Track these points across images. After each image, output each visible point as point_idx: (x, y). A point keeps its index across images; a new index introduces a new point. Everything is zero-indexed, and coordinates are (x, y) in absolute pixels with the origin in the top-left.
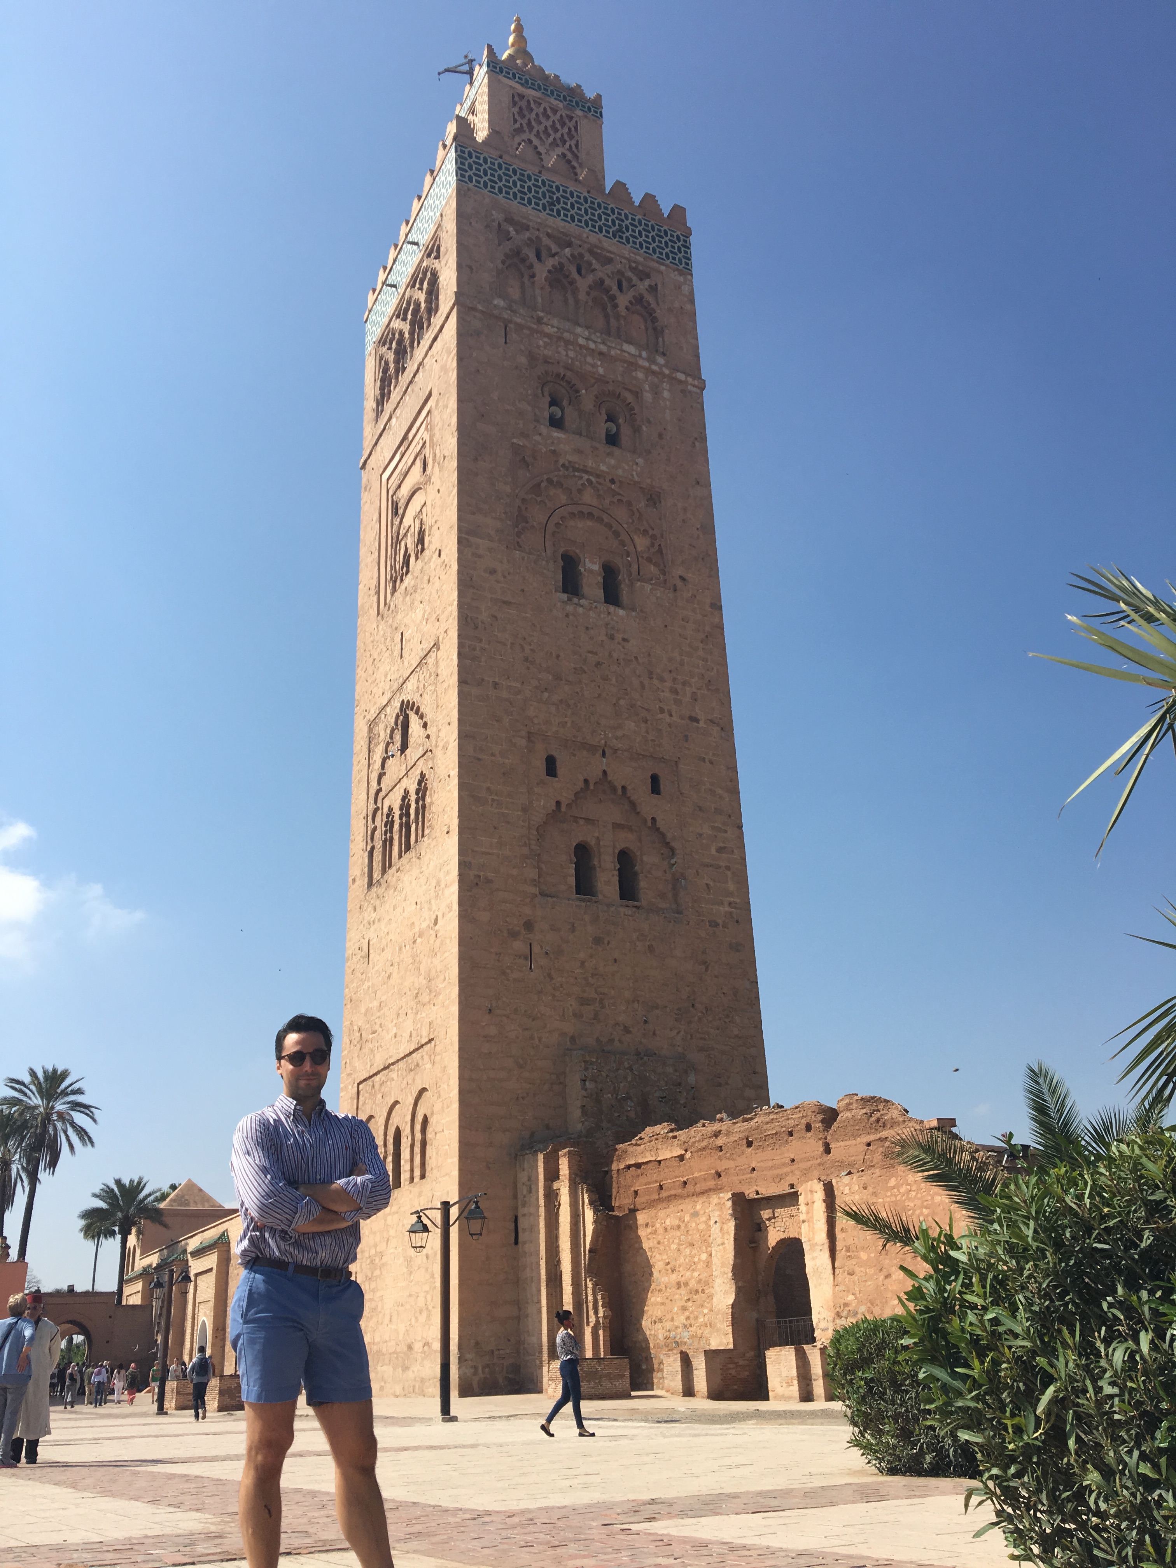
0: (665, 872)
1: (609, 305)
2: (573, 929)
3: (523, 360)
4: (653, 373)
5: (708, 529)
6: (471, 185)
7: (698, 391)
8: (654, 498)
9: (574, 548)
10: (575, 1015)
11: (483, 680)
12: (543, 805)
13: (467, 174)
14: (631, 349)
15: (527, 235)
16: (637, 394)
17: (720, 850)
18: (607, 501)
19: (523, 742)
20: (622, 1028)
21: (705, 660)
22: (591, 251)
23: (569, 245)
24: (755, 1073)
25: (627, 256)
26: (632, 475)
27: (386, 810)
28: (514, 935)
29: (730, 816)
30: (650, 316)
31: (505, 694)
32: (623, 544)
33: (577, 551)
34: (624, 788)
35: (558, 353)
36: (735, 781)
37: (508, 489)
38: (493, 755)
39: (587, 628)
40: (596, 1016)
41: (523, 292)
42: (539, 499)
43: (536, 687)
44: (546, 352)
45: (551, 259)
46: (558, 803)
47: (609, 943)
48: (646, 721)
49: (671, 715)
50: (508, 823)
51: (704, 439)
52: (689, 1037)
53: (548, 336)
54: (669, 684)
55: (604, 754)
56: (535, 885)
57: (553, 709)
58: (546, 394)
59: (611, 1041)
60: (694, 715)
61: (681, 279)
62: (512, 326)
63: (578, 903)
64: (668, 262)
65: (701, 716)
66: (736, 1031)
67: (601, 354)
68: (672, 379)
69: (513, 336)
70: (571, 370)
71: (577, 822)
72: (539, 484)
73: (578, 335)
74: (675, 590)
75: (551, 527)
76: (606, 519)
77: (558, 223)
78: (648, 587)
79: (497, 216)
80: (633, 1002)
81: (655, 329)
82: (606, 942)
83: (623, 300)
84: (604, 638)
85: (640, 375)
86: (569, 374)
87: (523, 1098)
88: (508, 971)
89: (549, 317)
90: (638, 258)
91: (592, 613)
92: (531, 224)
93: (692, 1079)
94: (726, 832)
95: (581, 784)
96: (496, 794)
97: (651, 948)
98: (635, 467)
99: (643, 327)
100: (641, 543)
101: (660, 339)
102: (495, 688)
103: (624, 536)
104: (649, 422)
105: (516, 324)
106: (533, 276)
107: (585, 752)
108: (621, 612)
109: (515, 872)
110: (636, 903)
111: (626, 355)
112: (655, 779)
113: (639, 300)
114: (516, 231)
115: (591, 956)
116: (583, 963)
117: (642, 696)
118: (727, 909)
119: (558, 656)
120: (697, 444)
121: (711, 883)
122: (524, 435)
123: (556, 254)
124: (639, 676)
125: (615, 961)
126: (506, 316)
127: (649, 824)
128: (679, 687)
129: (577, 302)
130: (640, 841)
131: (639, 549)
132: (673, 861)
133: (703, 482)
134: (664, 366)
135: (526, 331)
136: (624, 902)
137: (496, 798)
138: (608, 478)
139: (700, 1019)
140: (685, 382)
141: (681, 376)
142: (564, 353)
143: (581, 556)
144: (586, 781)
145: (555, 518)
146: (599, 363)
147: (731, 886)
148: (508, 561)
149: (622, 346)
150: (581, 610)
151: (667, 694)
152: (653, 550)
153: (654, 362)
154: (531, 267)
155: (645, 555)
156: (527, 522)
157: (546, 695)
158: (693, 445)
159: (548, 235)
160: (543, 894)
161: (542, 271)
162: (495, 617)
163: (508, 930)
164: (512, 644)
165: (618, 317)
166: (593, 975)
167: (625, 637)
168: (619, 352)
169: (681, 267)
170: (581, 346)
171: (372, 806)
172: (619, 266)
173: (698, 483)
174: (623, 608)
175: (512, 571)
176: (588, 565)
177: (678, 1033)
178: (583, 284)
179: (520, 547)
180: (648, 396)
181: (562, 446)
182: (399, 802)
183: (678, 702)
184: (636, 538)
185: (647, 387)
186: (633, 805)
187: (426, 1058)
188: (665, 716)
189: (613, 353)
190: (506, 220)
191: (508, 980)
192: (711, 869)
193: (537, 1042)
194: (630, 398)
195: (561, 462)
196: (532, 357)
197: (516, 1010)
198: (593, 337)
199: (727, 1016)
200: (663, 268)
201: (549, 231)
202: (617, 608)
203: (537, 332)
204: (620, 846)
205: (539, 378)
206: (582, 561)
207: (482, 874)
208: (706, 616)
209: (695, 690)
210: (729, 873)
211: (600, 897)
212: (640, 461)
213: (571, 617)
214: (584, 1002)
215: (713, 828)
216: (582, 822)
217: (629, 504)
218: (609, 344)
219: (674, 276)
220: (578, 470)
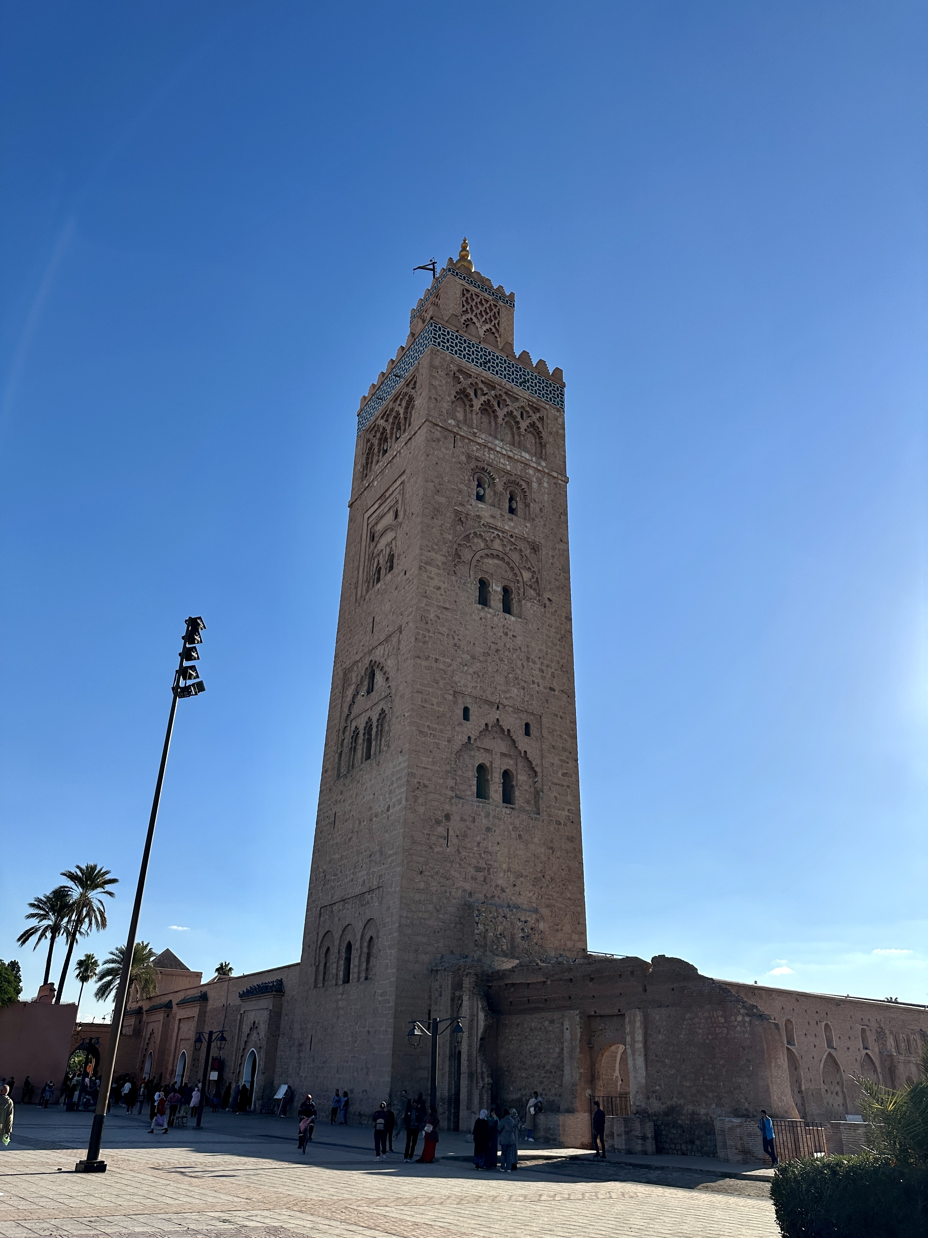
0: (530, 786)
1: (515, 427)
2: (474, 821)
3: (463, 458)
4: (539, 470)
5: (566, 570)
6: (439, 348)
7: (564, 484)
8: (535, 548)
9: (486, 576)
10: (472, 878)
11: (429, 656)
12: (460, 739)
13: (437, 341)
14: (527, 456)
15: (470, 381)
16: (529, 484)
17: (564, 775)
18: (508, 549)
19: (451, 698)
20: (500, 888)
21: (560, 652)
22: (506, 393)
23: (494, 388)
24: (579, 923)
25: (527, 398)
26: (524, 534)
27: (353, 728)
28: (438, 822)
29: (571, 753)
30: (538, 435)
31: (442, 666)
32: (515, 575)
33: (488, 578)
34: (509, 730)
35: (484, 455)
36: (574, 730)
37: (450, 537)
38: (432, 705)
39: (492, 627)
40: (485, 880)
41: (465, 415)
42: (468, 545)
43: (461, 663)
44: (477, 454)
45: (483, 397)
46: (469, 738)
47: (495, 831)
48: (524, 689)
49: (539, 686)
50: (439, 748)
51: (566, 515)
52: (540, 897)
53: (479, 444)
54: (538, 666)
55: (498, 707)
56: (453, 791)
57: (469, 677)
58: (476, 479)
59: (493, 897)
60: (552, 686)
61: (558, 414)
62: (458, 437)
63: (478, 804)
64: (551, 403)
65: (557, 688)
66: (569, 895)
67: (509, 457)
68: (548, 474)
69: (460, 444)
70: (491, 466)
71: (479, 750)
72: (468, 536)
73: (496, 445)
74: (545, 607)
75: (474, 563)
76: (507, 559)
77: (488, 375)
78: (529, 604)
79: (453, 368)
80: (508, 871)
81: (541, 443)
82: (493, 831)
83: (524, 425)
84: (502, 634)
85: (531, 472)
86: (490, 468)
87: (438, 932)
88: (434, 846)
89: (480, 433)
90: (534, 399)
91: (495, 618)
92: (472, 374)
93: (542, 926)
94: (568, 763)
95: (483, 726)
96: (433, 730)
97: (520, 836)
98: (525, 528)
99: (533, 442)
100: (527, 575)
101: (544, 450)
102: (436, 662)
103: (516, 571)
104: (535, 501)
105: (461, 435)
106: (472, 406)
107: (487, 706)
108: (513, 619)
109: (441, 781)
110: (512, 806)
111: (524, 459)
112: (527, 725)
113: (533, 425)
114: (464, 378)
115: (484, 839)
116: (479, 843)
117: (522, 673)
118: (567, 813)
119: (474, 644)
120: (562, 516)
121: (558, 796)
122: (462, 504)
123: (487, 393)
124: (521, 660)
125: (498, 844)
126: (455, 431)
127: (523, 755)
128: (544, 668)
129: (496, 424)
130: (517, 765)
131: (525, 579)
132: (536, 780)
133: (564, 540)
134: (545, 467)
135: (466, 441)
136: (505, 805)
137: (432, 732)
138: (510, 534)
139: (547, 886)
140: (557, 478)
141: (555, 474)
142: (488, 455)
143: (491, 583)
144: (486, 725)
145: (477, 557)
146: (508, 463)
147: (569, 799)
148: (448, 582)
149: (521, 453)
150: (489, 616)
151: (537, 672)
152: (533, 580)
153: (539, 464)
154: (471, 400)
155: (529, 584)
156: (460, 559)
157: (466, 668)
158: (560, 518)
159: (482, 381)
160: (457, 796)
161: (477, 404)
162: (438, 617)
163: (435, 819)
164: (448, 635)
165: (520, 435)
166: (485, 852)
167: (514, 634)
168: (520, 457)
169: (558, 407)
170: (497, 451)
171: (343, 724)
172: (522, 404)
173: (562, 541)
174: (514, 616)
175: (449, 588)
176: (494, 587)
177: (534, 894)
178: (501, 413)
179: (456, 574)
180: (535, 485)
181: (483, 512)
182: (363, 725)
183: (543, 678)
184: (523, 572)
185: (535, 479)
186: (514, 741)
187: (375, 899)
188: (535, 686)
189: (516, 457)
190: (459, 371)
191: (433, 852)
192: (558, 786)
193: (448, 894)
194: (524, 485)
195: (482, 522)
196: (469, 457)
197: (437, 872)
198: (505, 447)
199: (564, 885)
200: (548, 406)
201: (483, 379)
202: (510, 616)
203: (473, 441)
204: (504, 768)
205: (472, 470)
206: (491, 584)
207: (421, 781)
208: (562, 624)
209: (553, 670)
210: (568, 789)
211: (491, 800)
212: (528, 525)
213: (483, 620)
214: (478, 869)
215: (561, 760)
216: (482, 751)
217: (521, 550)
218: (514, 452)
219: (553, 411)
220: (492, 528)
